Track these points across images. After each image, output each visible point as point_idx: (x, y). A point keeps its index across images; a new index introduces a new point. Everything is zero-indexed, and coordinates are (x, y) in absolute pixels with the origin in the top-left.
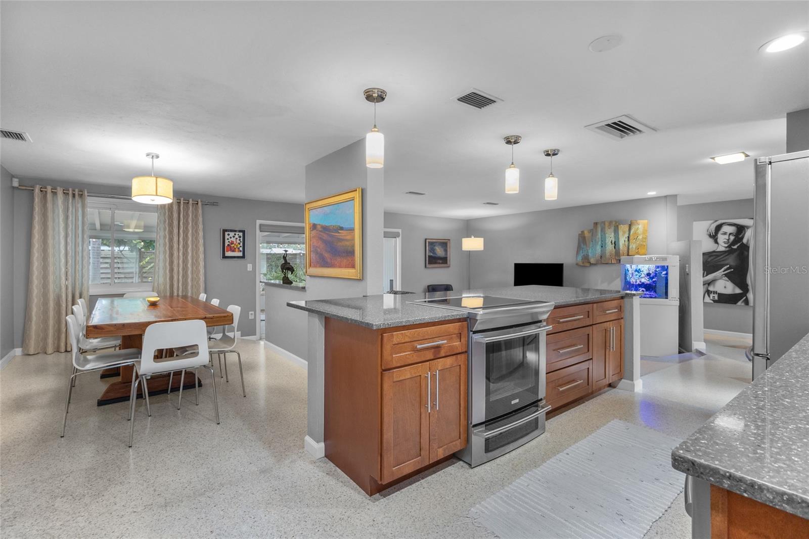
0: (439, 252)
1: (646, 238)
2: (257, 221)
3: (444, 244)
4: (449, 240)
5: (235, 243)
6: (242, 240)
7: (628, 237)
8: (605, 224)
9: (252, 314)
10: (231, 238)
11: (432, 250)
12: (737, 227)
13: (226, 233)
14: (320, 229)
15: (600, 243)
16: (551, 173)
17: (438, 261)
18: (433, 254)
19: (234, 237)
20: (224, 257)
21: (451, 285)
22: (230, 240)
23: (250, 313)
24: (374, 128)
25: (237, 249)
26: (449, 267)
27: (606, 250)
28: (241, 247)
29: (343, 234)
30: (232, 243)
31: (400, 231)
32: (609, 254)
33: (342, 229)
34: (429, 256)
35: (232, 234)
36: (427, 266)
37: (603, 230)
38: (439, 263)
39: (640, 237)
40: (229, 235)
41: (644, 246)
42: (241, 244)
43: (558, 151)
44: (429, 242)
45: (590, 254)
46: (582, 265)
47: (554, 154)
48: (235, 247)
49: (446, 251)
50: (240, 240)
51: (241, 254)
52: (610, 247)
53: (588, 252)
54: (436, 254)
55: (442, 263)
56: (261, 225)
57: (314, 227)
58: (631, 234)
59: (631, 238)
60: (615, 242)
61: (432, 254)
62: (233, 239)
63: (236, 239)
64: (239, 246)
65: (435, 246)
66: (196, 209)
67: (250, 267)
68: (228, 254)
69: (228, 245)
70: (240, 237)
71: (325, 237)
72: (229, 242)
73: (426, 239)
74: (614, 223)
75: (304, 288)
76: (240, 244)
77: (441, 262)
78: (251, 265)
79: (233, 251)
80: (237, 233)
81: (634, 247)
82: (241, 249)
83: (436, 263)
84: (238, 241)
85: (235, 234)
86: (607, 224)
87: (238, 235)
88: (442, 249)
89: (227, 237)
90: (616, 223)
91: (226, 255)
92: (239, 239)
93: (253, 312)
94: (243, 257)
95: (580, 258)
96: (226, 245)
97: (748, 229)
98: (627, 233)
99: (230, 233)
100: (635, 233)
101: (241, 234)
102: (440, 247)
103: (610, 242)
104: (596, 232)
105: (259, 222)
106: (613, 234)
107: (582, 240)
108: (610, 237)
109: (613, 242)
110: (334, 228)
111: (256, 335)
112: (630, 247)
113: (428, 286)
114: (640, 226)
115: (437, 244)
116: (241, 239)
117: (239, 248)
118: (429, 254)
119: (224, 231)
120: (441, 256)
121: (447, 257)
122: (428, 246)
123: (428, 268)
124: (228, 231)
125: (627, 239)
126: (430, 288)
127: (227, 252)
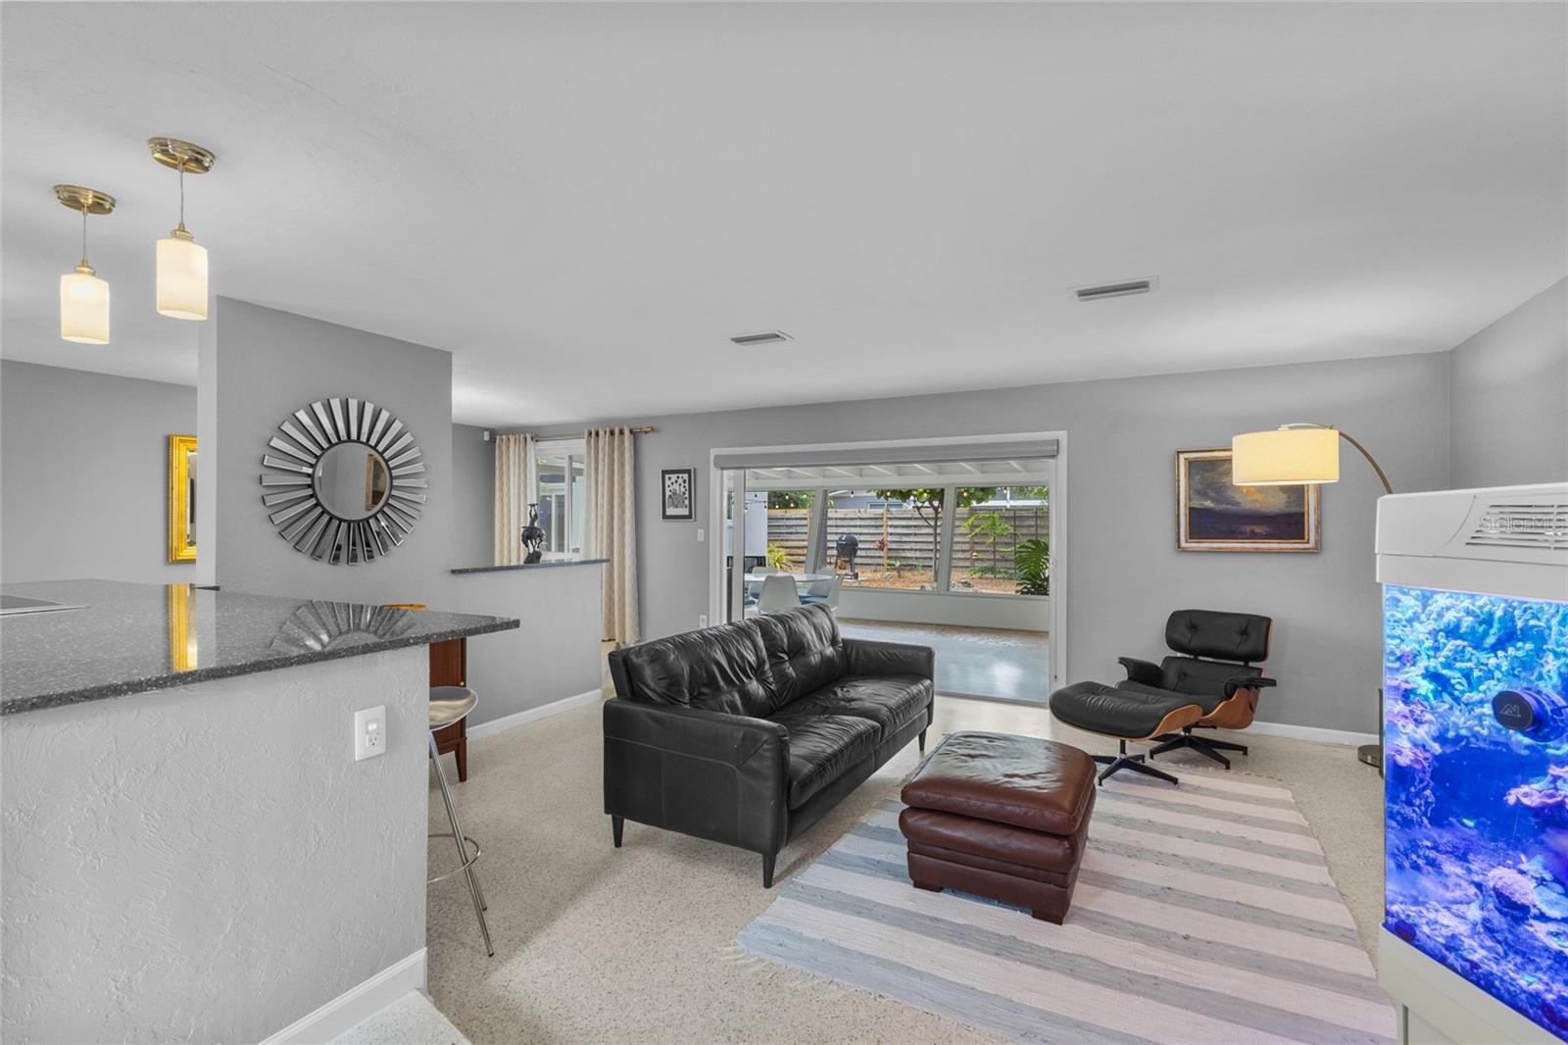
0: (1257, 493)
2: (712, 449)
5: (678, 492)
6: (687, 488)
9: (703, 620)
10: (673, 483)
13: (667, 476)
17: (1248, 529)
18: (1217, 500)
19: (677, 482)
20: (665, 517)
21: (1265, 619)
22: (672, 488)
23: (701, 617)
25: (681, 503)
26: (1316, 551)
28: (686, 498)
30: (675, 492)
31: (1062, 435)
34: (1191, 510)
35: (674, 477)
36: (1183, 545)
38: (1254, 536)
40: (670, 479)
42: (687, 495)
44: (1191, 463)
48: (679, 499)
50: (685, 487)
51: (685, 512)
54: (1238, 504)
55: (1271, 537)
56: (717, 458)
61: (1209, 504)
62: (675, 486)
63: (680, 485)
64: (683, 497)
65: (1223, 473)
67: (700, 534)
68: (670, 511)
69: (670, 496)
70: (684, 482)
72: (670, 491)
73: (1178, 454)
76: (684, 493)
77: (1259, 530)
78: (703, 530)
79: (677, 506)
80: (680, 475)
82: (687, 502)
83: (1231, 535)
84: (683, 490)
85: (678, 477)
87: (682, 478)
89: (668, 483)
91: (668, 513)
92: (683, 485)
93: (705, 617)
94: (689, 517)
96: (667, 497)
99: (671, 476)
101: (686, 476)
105: (714, 452)
113: (1176, 615)
116: (687, 485)
117: (684, 502)
118: (1196, 504)
119: (664, 473)
120: (1264, 510)
121: (1303, 514)
122: (1190, 475)
123: (1185, 551)
124: (669, 472)
126: (1183, 625)
127: (668, 508)
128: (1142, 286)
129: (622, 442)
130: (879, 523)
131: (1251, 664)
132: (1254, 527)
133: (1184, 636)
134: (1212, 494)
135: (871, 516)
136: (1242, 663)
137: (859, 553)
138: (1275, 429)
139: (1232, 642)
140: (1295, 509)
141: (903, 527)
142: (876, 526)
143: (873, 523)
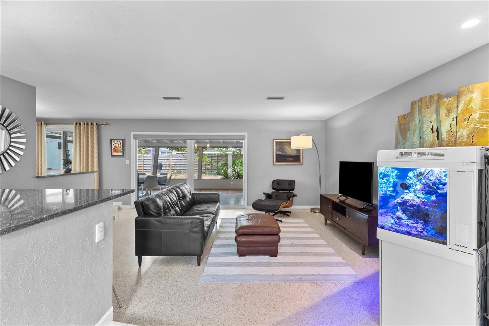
0: (290, 150)
2: (132, 133)
5: (118, 147)
6: (122, 145)
7: (456, 118)
10: (115, 144)
13: (113, 141)
15: (417, 132)
17: (289, 159)
18: (282, 152)
19: (117, 143)
20: (112, 155)
22: (115, 145)
25: (119, 151)
26: (302, 164)
28: (121, 149)
30: (116, 147)
31: (246, 134)
34: (277, 155)
35: (116, 141)
36: (275, 163)
37: (422, 113)
38: (290, 161)
39: (476, 115)
40: (114, 142)
44: (277, 143)
48: (118, 149)
50: (121, 145)
51: (121, 154)
52: (430, 137)
54: (287, 153)
55: (293, 161)
56: (134, 135)
58: (460, 111)
59: (460, 118)
60: (438, 129)
61: (280, 153)
62: (117, 145)
63: (119, 144)
64: (120, 149)
65: (284, 145)
67: (127, 162)
68: (114, 154)
69: (114, 148)
70: (121, 143)
72: (114, 146)
73: (273, 140)
74: (434, 99)
76: (120, 147)
77: (291, 159)
78: (128, 161)
79: (117, 152)
80: (119, 141)
81: (465, 134)
82: (122, 150)
83: (285, 161)
84: (120, 146)
85: (118, 142)
86: (426, 102)
87: (120, 142)
89: (113, 143)
90: (437, 98)
91: (113, 154)
92: (120, 144)
94: (123, 156)
96: (113, 148)
99: (114, 141)
101: (121, 141)
103: (430, 129)
104: (414, 115)
105: (133, 133)
106: (434, 116)
108: (430, 121)
111: (131, 205)
113: (274, 181)
115: (287, 144)
116: (122, 144)
117: (120, 150)
118: (278, 153)
119: (111, 140)
120: (292, 155)
121: (299, 156)
122: (276, 146)
123: (275, 165)
124: (114, 140)
125: (455, 122)
126: (275, 183)
127: (113, 152)
128: (282, 98)
129: (92, 128)
130: (168, 158)
131: (291, 192)
132: (290, 159)
133: (276, 186)
134: (281, 150)
135: (166, 156)
136: (288, 192)
137: (163, 168)
138: (300, 135)
139: (287, 187)
140: (298, 155)
141: (176, 160)
142: (167, 160)
143: (166, 158)
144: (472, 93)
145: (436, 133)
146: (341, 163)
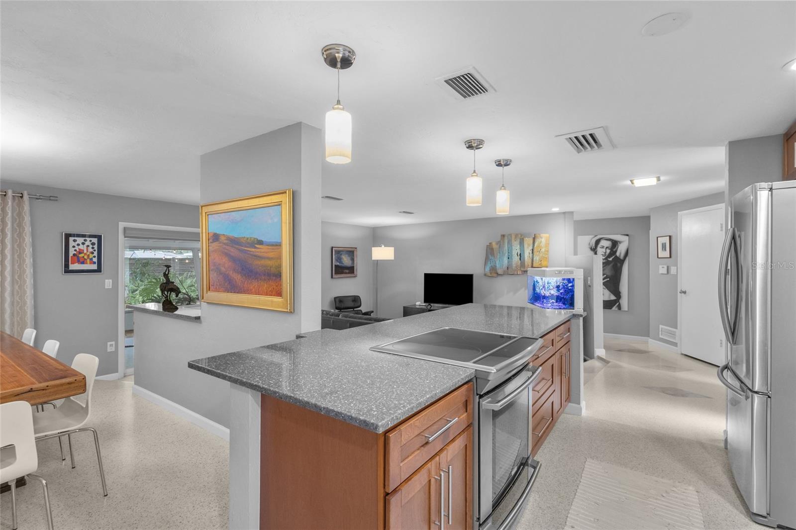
0: (346, 261)
1: (548, 251)
2: (120, 223)
3: (351, 253)
4: (356, 248)
5: (85, 252)
7: (532, 249)
8: (511, 237)
9: (111, 345)
10: (78, 245)
11: (339, 259)
12: (612, 242)
13: (71, 239)
14: (226, 241)
15: (507, 254)
16: (503, 185)
17: (345, 271)
18: (340, 263)
19: (83, 244)
20: (67, 271)
21: (359, 296)
22: (77, 248)
23: (109, 343)
24: (338, 104)
25: (88, 260)
26: (355, 277)
27: (512, 262)
28: (94, 257)
29: (263, 250)
30: (81, 252)
32: (515, 265)
33: (261, 242)
34: (335, 265)
35: (80, 240)
36: (333, 277)
37: (509, 242)
38: (346, 273)
39: (543, 250)
40: (75, 241)
41: (546, 258)
42: (96, 254)
43: (511, 161)
44: (335, 251)
45: (497, 265)
46: (490, 275)
47: (506, 165)
48: (86, 257)
49: (353, 260)
50: (93, 248)
51: (95, 267)
52: (516, 259)
53: (495, 263)
54: (343, 264)
55: (349, 273)
56: (125, 229)
57: (215, 237)
58: (535, 247)
59: (535, 250)
60: (520, 254)
61: (338, 264)
62: (81, 247)
63: (88, 246)
64: (91, 256)
65: (341, 255)
66: (20, 205)
67: (108, 283)
68: (72, 267)
69: (74, 255)
70: (93, 244)
71: (234, 252)
72: (75, 250)
73: (332, 248)
74: (519, 236)
75: (198, 319)
76: (93, 253)
77: (347, 271)
78: (111, 281)
79: (83, 263)
80: (88, 239)
81: (538, 259)
82: (95, 260)
83: (342, 273)
84: (90, 250)
85: (86, 240)
86: (513, 237)
87: (91, 241)
88: (349, 258)
89: (71, 243)
90: (521, 236)
91: (70, 268)
92: (91, 246)
93: (113, 343)
94: (99, 270)
95: (488, 269)
96: (71, 254)
97: (620, 243)
98: (532, 245)
99: (76, 238)
100: (539, 246)
101: (95, 240)
102: (347, 255)
103: (516, 254)
104: (504, 244)
105: (122, 225)
106: (519, 246)
107: (490, 251)
108: (516, 249)
109: (519, 254)
110: (248, 241)
111: (117, 372)
112: (534, 259)
113: (335, 298)
114: (542, 240)
115: (344, 252)
116: (96, 247)
117: (91, 259)
119: (68, 236)
120: (348, 266)
121: (354, 267)
122: (335, 255)
123: (335, 278)
124: (74, 235)
125: (531, 252)
126: (337, 300)
127: (71, 264)
133: (339, 305)
134: (339, 261)
136: (353, 310)
138: (381, 246)
139: (351, 304)
140: (353, 265)
144: (541, 238)
145: (519, 256)
146: (426, 275)
